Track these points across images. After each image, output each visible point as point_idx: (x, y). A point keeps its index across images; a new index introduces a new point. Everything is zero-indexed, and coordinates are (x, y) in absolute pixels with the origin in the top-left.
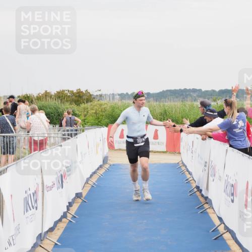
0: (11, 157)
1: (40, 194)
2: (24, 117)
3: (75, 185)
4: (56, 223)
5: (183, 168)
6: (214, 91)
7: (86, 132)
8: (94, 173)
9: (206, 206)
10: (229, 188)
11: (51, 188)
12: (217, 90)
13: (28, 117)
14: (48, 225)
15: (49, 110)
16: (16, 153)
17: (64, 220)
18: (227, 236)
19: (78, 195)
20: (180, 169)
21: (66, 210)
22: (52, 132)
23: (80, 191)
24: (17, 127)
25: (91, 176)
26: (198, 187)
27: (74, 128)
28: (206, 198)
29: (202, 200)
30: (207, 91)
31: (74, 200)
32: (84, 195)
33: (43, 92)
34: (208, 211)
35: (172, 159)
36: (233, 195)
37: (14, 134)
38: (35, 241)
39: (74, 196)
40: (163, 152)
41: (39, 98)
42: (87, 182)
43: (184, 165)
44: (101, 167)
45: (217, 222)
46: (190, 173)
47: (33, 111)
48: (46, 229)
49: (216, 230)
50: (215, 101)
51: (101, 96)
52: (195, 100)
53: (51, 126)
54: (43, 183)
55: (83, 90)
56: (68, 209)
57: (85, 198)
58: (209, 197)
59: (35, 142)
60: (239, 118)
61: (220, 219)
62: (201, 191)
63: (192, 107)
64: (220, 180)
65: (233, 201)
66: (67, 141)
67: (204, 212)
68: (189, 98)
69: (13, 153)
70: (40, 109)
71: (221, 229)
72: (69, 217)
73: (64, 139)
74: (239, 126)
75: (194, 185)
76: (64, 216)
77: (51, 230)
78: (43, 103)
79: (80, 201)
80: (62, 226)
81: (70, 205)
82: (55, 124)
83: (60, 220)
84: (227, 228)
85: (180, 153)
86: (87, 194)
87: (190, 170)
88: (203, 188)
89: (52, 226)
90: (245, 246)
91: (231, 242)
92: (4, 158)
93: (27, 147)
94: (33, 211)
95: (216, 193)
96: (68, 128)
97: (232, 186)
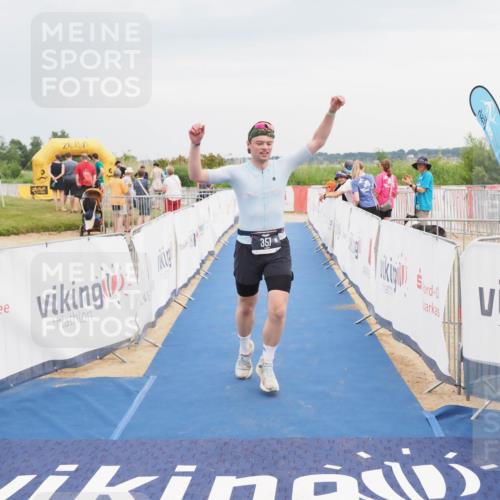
0: (147, 218)
1: (173, 252)
2: (158, 180)
3: (208, 244)
4: (190, 280)
5: (310, 227)
6: (339, 154)
7: (218, 194)
8: (226, 232)
9: (332, 262)
10: (354, 244)
11: (184, 246)
12: (342, 153)
13: (163, 181)
14: (182, 281)
15: (182, 173)
16: (152, 213)
17: (198, 276)
18: (351, 290)
19: (211, 253)
20: (306, 229)
21: (198, 267)
22: (185, 193)
23: (212, 249)
24: (150, 190)
25: (223, 235)
26: (323, 245)
27: (208, 189)
28: (331, 255)
29: (328, 256)
30: (332, 155)
31: (207, 257)
32: (217, 252)
33: (176, 156)
34: (335, 267)
35: (299, 219)
36: (357, 251)
37: (148, 196)
38: (169, 296)
39: (206, 254)
40: (291, 212)
41: (173, 163)
42: (219, 241)
43: (311, 224)
44: (232, 226)
45: (342, 277)
46: (316, 232)
47: (170, 174)
48: (180, 285)
49: (341, 285)
50: (340, 163)
51: (232, 159)
52: (321, 163)
53: (185, 188)
54: (176, 243)
55: (215, 154)
56: (201, 266)
57: (218, 255)
58: (335, 253)
59: (169, 202)
60: (365, 178)
61: (345, 274)
62: (326, 248)
63: (318, 169)
64: (345, 236)
65: (357, 257)
66: (200, 202)
67: (330, 268)
68: (316, 162)
69: (149, 214)
70: (176, 173)
71: (346, 283)
72: (202, 273)
73: (198, 200)
74: (365, 186)
75: (320, 243)
76: (198, 272)
77: (185, 286)
78: (178, 166)
79: (212, 258)
80: (196, 282)
81: (203, 262)
82: (189, 186)
83: (194, 277)
84: (351, 283)
85: (306, 213)
86: (220, 252)
87: (317, 228)
88: (329, 245)
89: (185, 281)
90: (368, 299)
91: (355, 297)
92: (140, 218)
93: (162, 208)
94: (168, 268)
95: (341, 250)
96: (202, 190)
97: (357, 243)
